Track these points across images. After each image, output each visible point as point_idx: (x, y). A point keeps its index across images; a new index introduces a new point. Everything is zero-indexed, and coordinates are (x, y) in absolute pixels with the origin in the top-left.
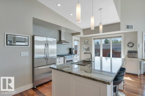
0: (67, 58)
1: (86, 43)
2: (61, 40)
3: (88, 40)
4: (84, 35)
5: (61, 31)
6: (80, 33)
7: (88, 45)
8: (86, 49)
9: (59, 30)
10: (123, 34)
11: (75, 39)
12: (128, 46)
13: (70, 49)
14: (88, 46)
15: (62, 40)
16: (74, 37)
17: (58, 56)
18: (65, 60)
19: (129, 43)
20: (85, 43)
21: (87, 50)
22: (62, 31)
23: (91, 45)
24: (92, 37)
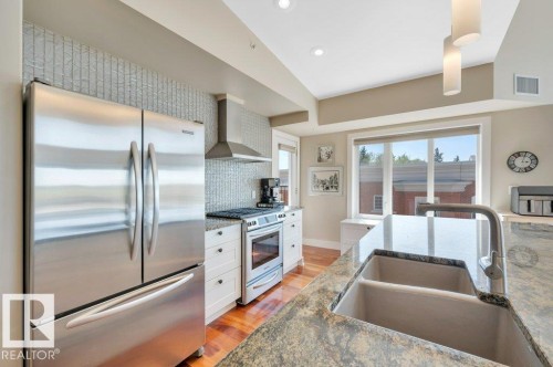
0: (257, 226)
1: (324, 157)
2: (225, 143)
3: (334, 146)
4: (321, 122)
5: (225, 100)
6: (306, 112)
7: (332, 165)
8: (323, 183)
9: (216, 96)
10: (489, 118)
11: (283, 142)
12: (511, 166)
13: (264, 183)
14: (333, 168)
15: (229, 140)
16: (278, 134)
17: (209, 216)
18: (248, 234)
19: (518, 154)
20: (320, 160)
21: (327, 188)
22: (229, 97)
23: (345, 167)
24: (350, 135)
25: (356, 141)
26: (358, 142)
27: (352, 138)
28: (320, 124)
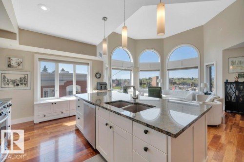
1: (13, 64)
3: (23, 58)
8: (14, 82)
12: (96, 77)
14: (23, 73)
19: (97, 73)
20: (10, 66)
21: (17, 85)
23: (32, 72)
24: (35, 55)
25: (39, 59)
26: (40, 59)
27: (37, 57)
28: (20, 44)
